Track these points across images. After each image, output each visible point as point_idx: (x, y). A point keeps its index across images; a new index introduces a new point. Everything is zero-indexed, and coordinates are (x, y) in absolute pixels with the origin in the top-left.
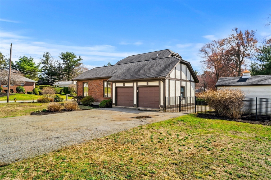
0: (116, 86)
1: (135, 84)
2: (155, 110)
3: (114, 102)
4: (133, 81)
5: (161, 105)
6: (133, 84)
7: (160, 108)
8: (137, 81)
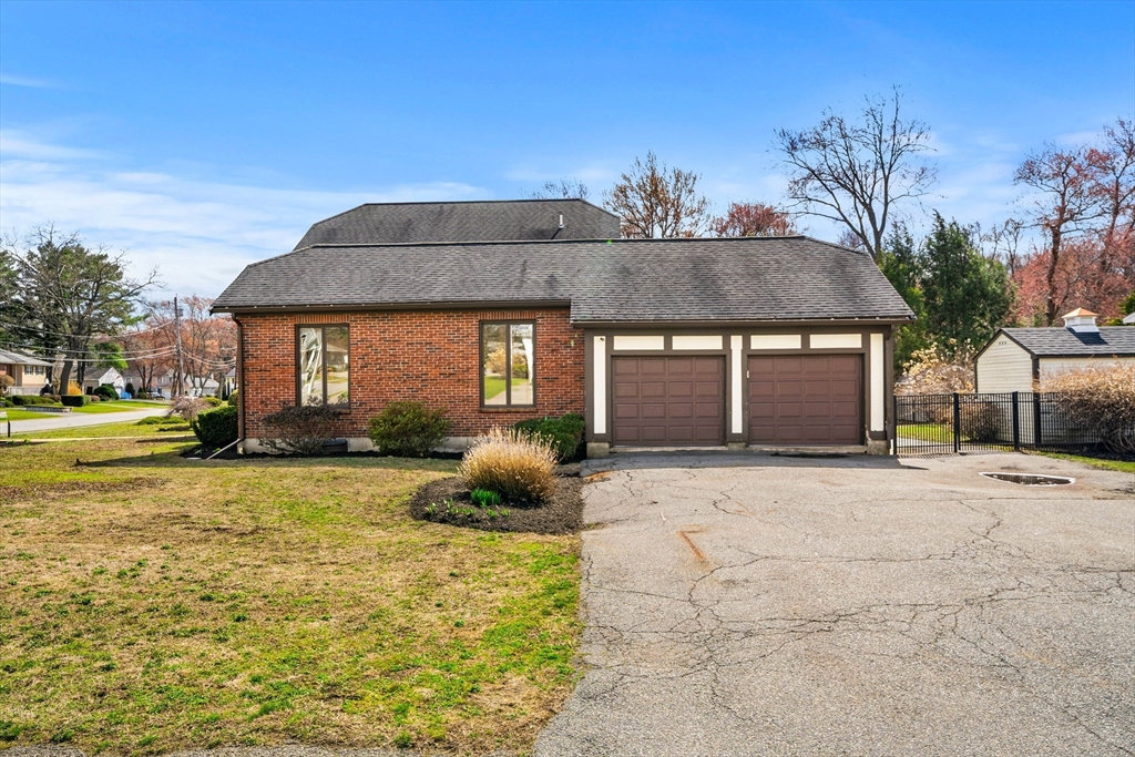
0: (616, 348)
1: (737, 342)
2: (845, 451)
3: (600, 426)
4: (725, 329)
5: (872, 430)
6: (727, 343)
7: (870, 442)
8: (748, 329)
